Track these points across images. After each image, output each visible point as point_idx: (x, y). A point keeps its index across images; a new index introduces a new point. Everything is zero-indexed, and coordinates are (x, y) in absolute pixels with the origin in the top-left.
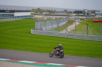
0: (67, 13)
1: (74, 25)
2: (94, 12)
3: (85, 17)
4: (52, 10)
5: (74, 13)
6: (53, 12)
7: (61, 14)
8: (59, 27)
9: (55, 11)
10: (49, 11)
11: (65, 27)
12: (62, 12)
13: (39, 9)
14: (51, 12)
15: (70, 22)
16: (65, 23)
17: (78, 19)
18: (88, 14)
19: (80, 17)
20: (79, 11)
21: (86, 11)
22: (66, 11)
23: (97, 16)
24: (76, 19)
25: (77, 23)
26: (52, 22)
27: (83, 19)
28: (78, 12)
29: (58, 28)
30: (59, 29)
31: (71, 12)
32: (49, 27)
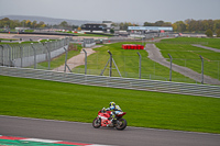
0: (68, 27)
1: (82, 55)
2: (124, 27)
3: (106, 38)
4: (35, 23)
5: (82, 28)
6: (38, 26)
7: (54, 30)
8: (51, 60)
9: (42, 24)
10: (29, 25)
11: (63, 59)
12: (55, 27)
13: (6, 19)
14: (32, 27)
15: (75, 49)
16: (62, 50)
17: (92, 41)
18: (112, 31)
19: (96, 38)
20: (92, 25)
21: (109, 25)
22: (64, 24)
23: (132, 36)
24: (86, 41)
25: (90, 52)
26: (36, 47)
27: (101, 43)
28: (91, 27)
29: (47, 61)
30: (49, 63)
31: (76, 27)
32: (28, 59)
